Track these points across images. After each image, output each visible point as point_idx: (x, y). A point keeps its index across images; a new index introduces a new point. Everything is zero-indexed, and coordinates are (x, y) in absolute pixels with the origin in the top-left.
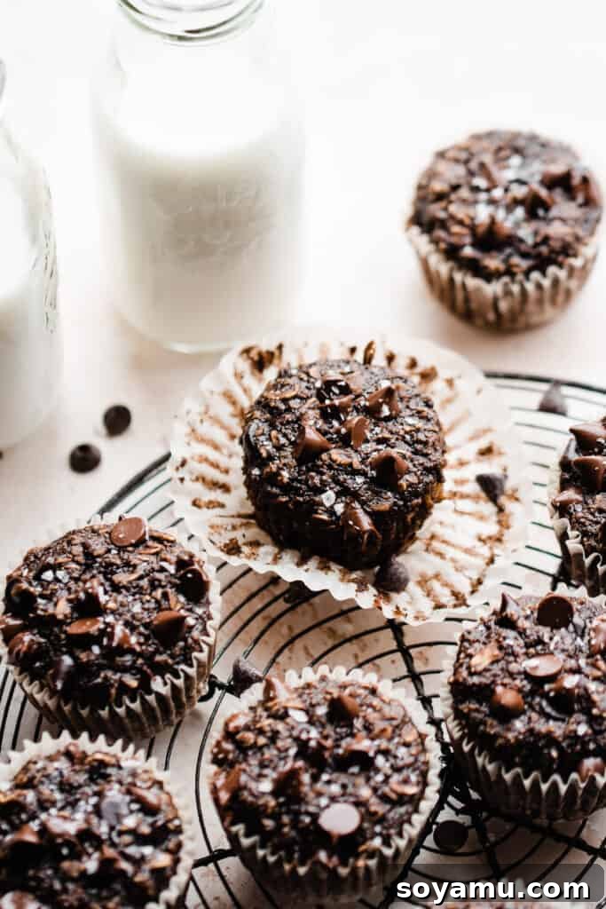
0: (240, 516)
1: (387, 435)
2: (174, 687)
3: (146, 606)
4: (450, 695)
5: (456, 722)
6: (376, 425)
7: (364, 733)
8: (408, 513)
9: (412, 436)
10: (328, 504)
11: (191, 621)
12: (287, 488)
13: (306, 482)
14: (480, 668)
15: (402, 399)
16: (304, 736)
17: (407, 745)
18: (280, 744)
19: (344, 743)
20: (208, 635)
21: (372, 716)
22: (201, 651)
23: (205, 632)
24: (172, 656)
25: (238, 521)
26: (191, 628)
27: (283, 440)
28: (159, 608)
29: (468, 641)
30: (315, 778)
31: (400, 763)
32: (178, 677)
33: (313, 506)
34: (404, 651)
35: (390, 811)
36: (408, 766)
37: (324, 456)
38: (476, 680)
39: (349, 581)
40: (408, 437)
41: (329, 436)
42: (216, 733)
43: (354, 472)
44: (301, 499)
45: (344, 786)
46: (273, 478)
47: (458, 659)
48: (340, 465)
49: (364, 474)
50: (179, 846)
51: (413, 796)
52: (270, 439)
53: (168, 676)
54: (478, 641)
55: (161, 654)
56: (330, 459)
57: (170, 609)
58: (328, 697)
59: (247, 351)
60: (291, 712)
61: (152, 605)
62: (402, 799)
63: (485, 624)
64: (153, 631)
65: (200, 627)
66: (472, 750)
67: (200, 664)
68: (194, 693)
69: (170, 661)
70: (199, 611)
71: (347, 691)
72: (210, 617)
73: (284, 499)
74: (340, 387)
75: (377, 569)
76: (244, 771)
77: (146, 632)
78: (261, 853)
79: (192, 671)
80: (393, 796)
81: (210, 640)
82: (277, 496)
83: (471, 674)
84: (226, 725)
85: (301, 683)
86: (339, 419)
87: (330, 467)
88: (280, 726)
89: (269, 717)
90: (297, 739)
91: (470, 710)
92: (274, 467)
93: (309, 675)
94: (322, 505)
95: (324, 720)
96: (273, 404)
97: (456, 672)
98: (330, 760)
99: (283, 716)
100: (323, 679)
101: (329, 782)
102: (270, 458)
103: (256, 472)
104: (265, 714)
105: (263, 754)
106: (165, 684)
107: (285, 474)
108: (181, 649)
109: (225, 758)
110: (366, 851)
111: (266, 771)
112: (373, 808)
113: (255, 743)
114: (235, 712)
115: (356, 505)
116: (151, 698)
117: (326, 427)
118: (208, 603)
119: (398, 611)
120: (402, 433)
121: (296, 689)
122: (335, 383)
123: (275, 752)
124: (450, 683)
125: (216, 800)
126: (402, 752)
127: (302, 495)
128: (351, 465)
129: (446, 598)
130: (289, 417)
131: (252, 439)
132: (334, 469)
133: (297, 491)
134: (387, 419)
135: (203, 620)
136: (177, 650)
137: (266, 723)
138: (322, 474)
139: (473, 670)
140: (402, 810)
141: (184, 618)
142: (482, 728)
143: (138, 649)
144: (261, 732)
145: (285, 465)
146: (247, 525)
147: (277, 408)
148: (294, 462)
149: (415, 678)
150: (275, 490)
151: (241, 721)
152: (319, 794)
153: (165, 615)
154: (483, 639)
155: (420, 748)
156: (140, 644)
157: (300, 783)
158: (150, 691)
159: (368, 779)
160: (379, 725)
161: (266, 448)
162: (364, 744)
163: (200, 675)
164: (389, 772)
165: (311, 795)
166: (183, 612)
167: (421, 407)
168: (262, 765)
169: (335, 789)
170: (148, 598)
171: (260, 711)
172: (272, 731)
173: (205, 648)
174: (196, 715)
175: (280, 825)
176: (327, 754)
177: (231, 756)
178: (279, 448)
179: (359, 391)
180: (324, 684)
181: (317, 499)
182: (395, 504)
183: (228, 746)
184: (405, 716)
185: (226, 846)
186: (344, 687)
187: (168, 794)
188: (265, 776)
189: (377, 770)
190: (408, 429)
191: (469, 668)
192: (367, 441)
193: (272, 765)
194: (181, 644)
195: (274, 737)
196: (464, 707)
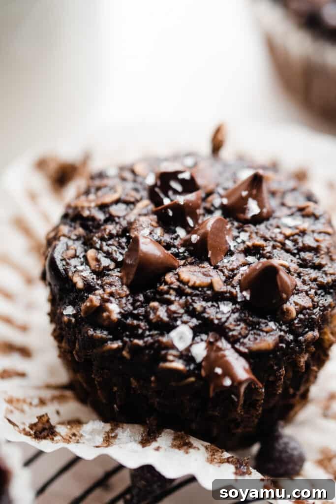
0: (49, 387)
1: (259, 242)
6: (241, 229)
8: (300, 352)
9: (295, 242)
10: (181, 346)
12: (118, 329)
13: (146, 316)
15: (273, 194)
25: (47, 394)
27: (106, 262)
33: (160, 351)
37: (170, 277)
39: (222, 462)
40: (289, 244)
41: (174, 250)
43: (217, 297)
44: (140, 342)
46: (96, 315)
48: (194, 287)
49: (232, 299)
52: (86, 262)
56: (179, 280)
59: (41, 164)
73: (115, 345)
74: (183, 182)
75: (256, 448)
82: (104, 341)
86: (185, 226)
87: (180, 292)
92: (95, 299)
94: (173, 347)
96: (86, 213)
102: (89, 288)
103: (69, 310)
107: (114, 309)
115: (223, 344)
117: (167, 238)
120: (280, 238)
122: (174, 175)
127: (141, 337)
128: (210, 286)
130: (111, 228)
131: (60, 265)
132: (187, 295)
133: (133, 332)
134: (257, 220)
138: (169, 302)
145: (112, 294)
146: (61, 399)
147: (93, 219)
148: (125, 290)
150: (100, 334)
161: (81, 275)
167: (302, 203)
178: (101, 273)
179: (211, 187)
181: (164, 339)
182: (281, 339)
190: (288, 232)
192: (230, 253)
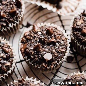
2: (14, 26)
3: (9, 8)
4: (72, 30)
5: (73, 36)
7: (54, 37)
11: (18, 12)
14: (79, 25)
16: (41, 38)
17: (63, 40)
18: (35, 39)
19: (49, 39)
20: (21, 15)
21: (56, 34)
22: (20, 18)
23: (21, 14)
24: (13, 19)
26: (18, 13)
28: (11, 9)
29: (76, 19)
30: (43, 47)
31: (62, 44)
32: (14, 24)
34: (61, 21)
35: (59, 55)
36: (63, 45)
38: (78, 27)
42: (22, 36)
45: (49, 49)
47: (74, 22)
50: (13, 60)
51: (64, 51)
53: (12, 23)
54: (78, 19)
55: (11, 19)
57: (14, 9)
58: (46, 29)
60: (38, 32)
61: (10, 8)
62: (62, 52)
63: (80, 15)
64: (10, 14)
65: (20, 13)
66: (77, 42)
67: (19, 21)
68: (18, 27)
69: (13, 20)
70: (20, 10)
71: (51, 28)
72: (22, 11)
76: (27, 45)
77: (8, 14)
78: (30, 63)
79: (18, 23)
80: (60, 52)
81: (22, 16)
83: (77, 26)
84: (24, 34)
85: (40, 26)
88: (36, 35)
89: (33, 33)
90: (39, 38)
91: (77, 33)
93: (42, 24)
95: (45, 34)
97: (73, 25)
98: (46, 43)
99: (36, 33)
100: (45, 25)
101: (46, 48)
104: (33, 32)
105: (32, 41)
106: (12, 25)
108: (16, 18)
109: (24, 42)
110: (53, 64)
111: (32, 45)
112: (55, 54)
113: (30, 38)
114: (26, 32)
116: (9, 28)
118: (22, 8)
119: (61, 13)
121: (39, 27)
123: (34, 41)
124: (72, 28)
125: (21, 51)
126: (62, 42)
129: (70, 10)
135: (20, 12)
136: (15, 18)
137: (32, 34)
139: (78, 25)
140: (62, 55)
141: (16, 11)
142: (79, 37)
143: (6, 17)
144: (32, 36)
149: (63, 26)
151: (27, 34)
152: (44, 51)
153: (13, 10)
154: (79, 18)
155: (66, 41)
156: (7, 16)
157: (39, 48)
158: (8, 27)
159: (54, 48)
160: (57, 36)
162: (54, 40)
163: (20, 24)
164: (59, 46)
165: (42, 51)
166: (16, 10)
168: (31, 44)
169: (47, 50)
170: (9, 7)
171: (31, 32)
172: (34, 36)
173: (21, 18)
174: (19, 32)
175: (35, 57)
176: (46, 42)
177: (25, 41)
180: (45, 27)
183: (24, 39)
184: (63, 34)
185: (23, 59)
186: (50, 27)
187: (11, 49)
188: (32, 46)
189: (56, 46)
191: (77, 24)
193: (34, 44)
194: (16, 17)
195: (34, 37)
196: (75, 33)
